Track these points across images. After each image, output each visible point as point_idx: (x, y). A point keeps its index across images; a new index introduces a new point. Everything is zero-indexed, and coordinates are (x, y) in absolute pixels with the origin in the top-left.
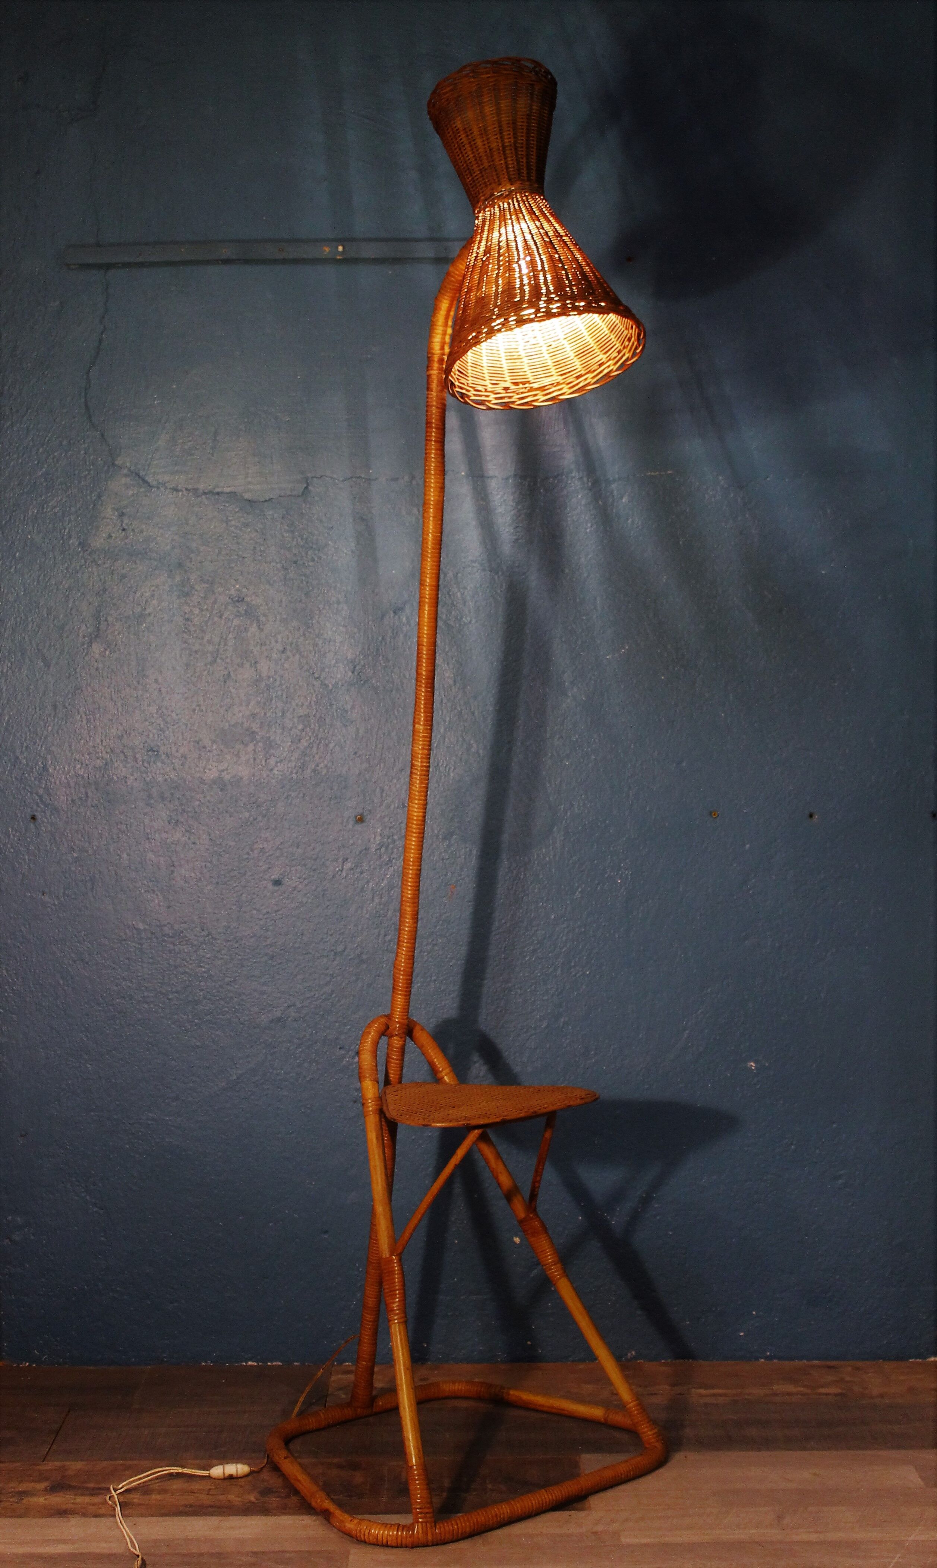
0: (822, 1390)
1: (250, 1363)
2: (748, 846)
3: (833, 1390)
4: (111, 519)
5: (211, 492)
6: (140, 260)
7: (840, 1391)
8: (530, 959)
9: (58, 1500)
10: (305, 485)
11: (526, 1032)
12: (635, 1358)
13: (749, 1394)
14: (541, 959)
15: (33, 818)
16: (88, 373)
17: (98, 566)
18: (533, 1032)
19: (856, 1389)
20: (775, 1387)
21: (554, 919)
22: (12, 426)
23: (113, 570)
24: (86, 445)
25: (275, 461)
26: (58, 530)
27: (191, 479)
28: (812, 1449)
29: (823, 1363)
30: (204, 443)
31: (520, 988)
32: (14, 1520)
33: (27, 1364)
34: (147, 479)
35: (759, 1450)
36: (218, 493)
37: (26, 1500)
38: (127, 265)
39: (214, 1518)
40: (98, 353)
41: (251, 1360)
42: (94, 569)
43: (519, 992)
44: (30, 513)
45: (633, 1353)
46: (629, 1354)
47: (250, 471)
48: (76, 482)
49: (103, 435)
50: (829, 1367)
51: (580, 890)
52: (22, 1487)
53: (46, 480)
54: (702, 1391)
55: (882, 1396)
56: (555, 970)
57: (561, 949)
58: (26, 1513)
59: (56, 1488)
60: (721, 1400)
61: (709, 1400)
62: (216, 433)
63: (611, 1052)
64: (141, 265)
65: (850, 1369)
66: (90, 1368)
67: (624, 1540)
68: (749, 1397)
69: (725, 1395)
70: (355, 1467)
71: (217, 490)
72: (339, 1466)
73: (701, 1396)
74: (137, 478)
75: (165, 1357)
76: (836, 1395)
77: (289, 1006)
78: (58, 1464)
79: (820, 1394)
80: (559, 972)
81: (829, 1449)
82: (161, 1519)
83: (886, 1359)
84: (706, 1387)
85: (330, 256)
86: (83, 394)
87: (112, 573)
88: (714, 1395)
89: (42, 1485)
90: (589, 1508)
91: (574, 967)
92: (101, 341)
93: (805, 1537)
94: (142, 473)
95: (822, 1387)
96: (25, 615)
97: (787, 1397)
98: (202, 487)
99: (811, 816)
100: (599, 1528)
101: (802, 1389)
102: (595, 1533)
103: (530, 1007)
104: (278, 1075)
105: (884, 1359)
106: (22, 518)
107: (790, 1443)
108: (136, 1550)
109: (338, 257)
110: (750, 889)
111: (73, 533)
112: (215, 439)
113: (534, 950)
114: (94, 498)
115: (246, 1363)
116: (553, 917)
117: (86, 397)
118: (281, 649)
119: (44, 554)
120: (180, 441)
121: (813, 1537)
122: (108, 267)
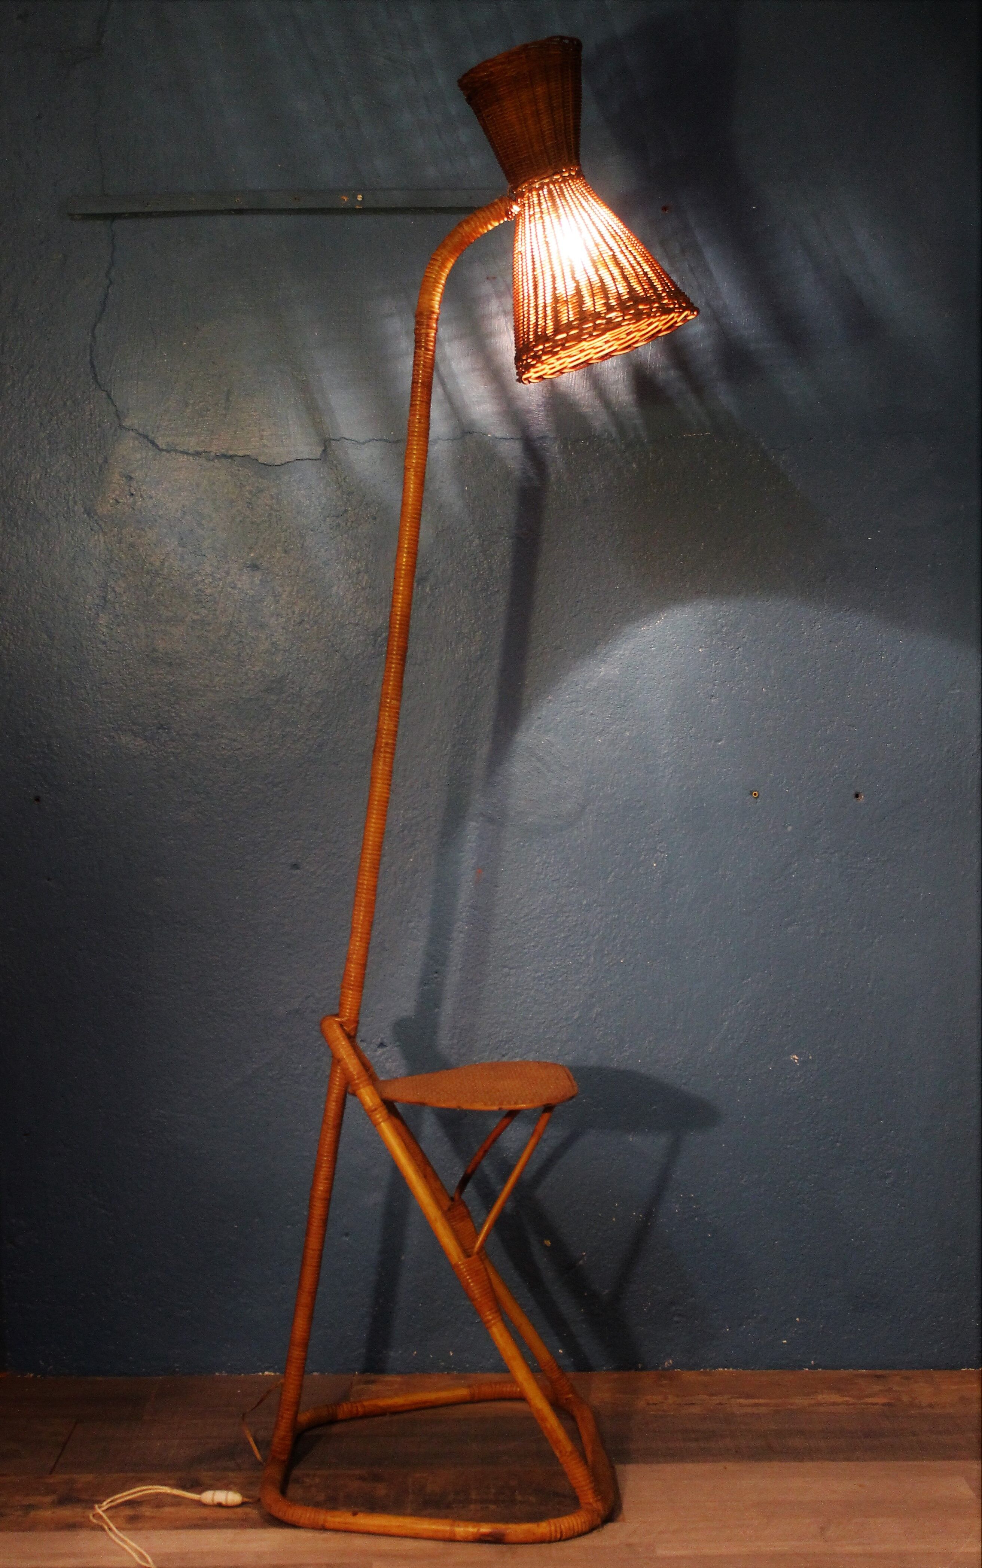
0: (870, 1400)
1: (266, 1373)
2: (790, 828)
3: (881, 1400)
4: (118, 484)
5: (224, 456)
6: (147, 209)
7: (886, 1401)
8: (561, 946)
9: (66, 1513)
10: (323, 448)
11: (557, 1024)
12: (673, 1367)
13: (792, 1404)
14: (573, 946)
15: (38, 799)
16: (93, 330)
17: (105, 533)
18: (565, 1024)
19: (905, 1398)
20: (820, 1397)
21: (586, 905)
22: (13, 386)
23: (121, 538)
24: (92, 406)
25: (291, 422)
26: (63, 495)
27: (203, 441)
28: (858, 1459)
29: (871, 1372)
30: (217, 404)
31: (551, 978)
32: (21, 1534)
33: (32, 1375)
34: (156, 441)
35: (802, 1461)
36: (231, 457)
37: (32, 1513)
38: (135, 215)
39: (230, 1531)
40: (104, 309)
41: (267, 1369)
42: (101, 537)
43: (549, 980)
44: (33, 477)
45: (671, 1362)
46: (666, 1363)
47: (265, 433)
48: (81, 444)
49: (109, 396)
50: (878, 1377)
51: (613, 874)
52: (27, 1501)
53: (49, 443)
54: (742, 1401)
55: (931, 1406)
56: (588, 957)
57: (593, 936)
58: (32, 1527)
59: (63, 1501)
60: (763, 1410)
61: (749, 1410)
62: (229, 393)
63: (646, 1044)
64: (149, 215)
65: (898, 1378)
66: (99, 1379)
67: (661, 1552)
68: (792, 1407)
69: (766, 1405)
70: (377, 1478)
71: (231, 453)
72: (362, 1478)
73: (741, 1405)
74: (146, 441)
75: (177, 1367)
76: (883, 1405)
77: (307, 997)
78: (67, 1476)
79: (867, 1404)
80: (592, 959)
81: (875, 1459)
82: (174, 1532)
83: (937, 1368)
84: (748, 1397)
85: (349, 206)
86: (88, 351)
87: (120, 543)
88: (756, 1405)
89: (49, 1499)
90: (623, 1520)
91: (608, 954)
92: (106, 296)
93: (850, 1549)
94: (151, 436)
95: (868, 1397)
96: (27, 585)
97: (831, 1407)
98: (214, 449)
99: (857, 796)
100: (634, 1540)
101: (848, 1399)
102: (629, 1545)
103: (561, 997)
104: (295, 1069)
105: (934, 1369)
106: (24, 484)
107: (833, 1454)
108: (147, 1562)
109: (357, 207)
110: (793, 873)
111: (77, 499)
112: (228, 400)
113: (565, 938)
114: (100, 462)
115: (263, 1373)
116: (585, 902)
117: (91, 355)
118: (298, 620)
119: (48, 521)
120: (192, 401)
121: (858, 1549)
122: (113, 217)
